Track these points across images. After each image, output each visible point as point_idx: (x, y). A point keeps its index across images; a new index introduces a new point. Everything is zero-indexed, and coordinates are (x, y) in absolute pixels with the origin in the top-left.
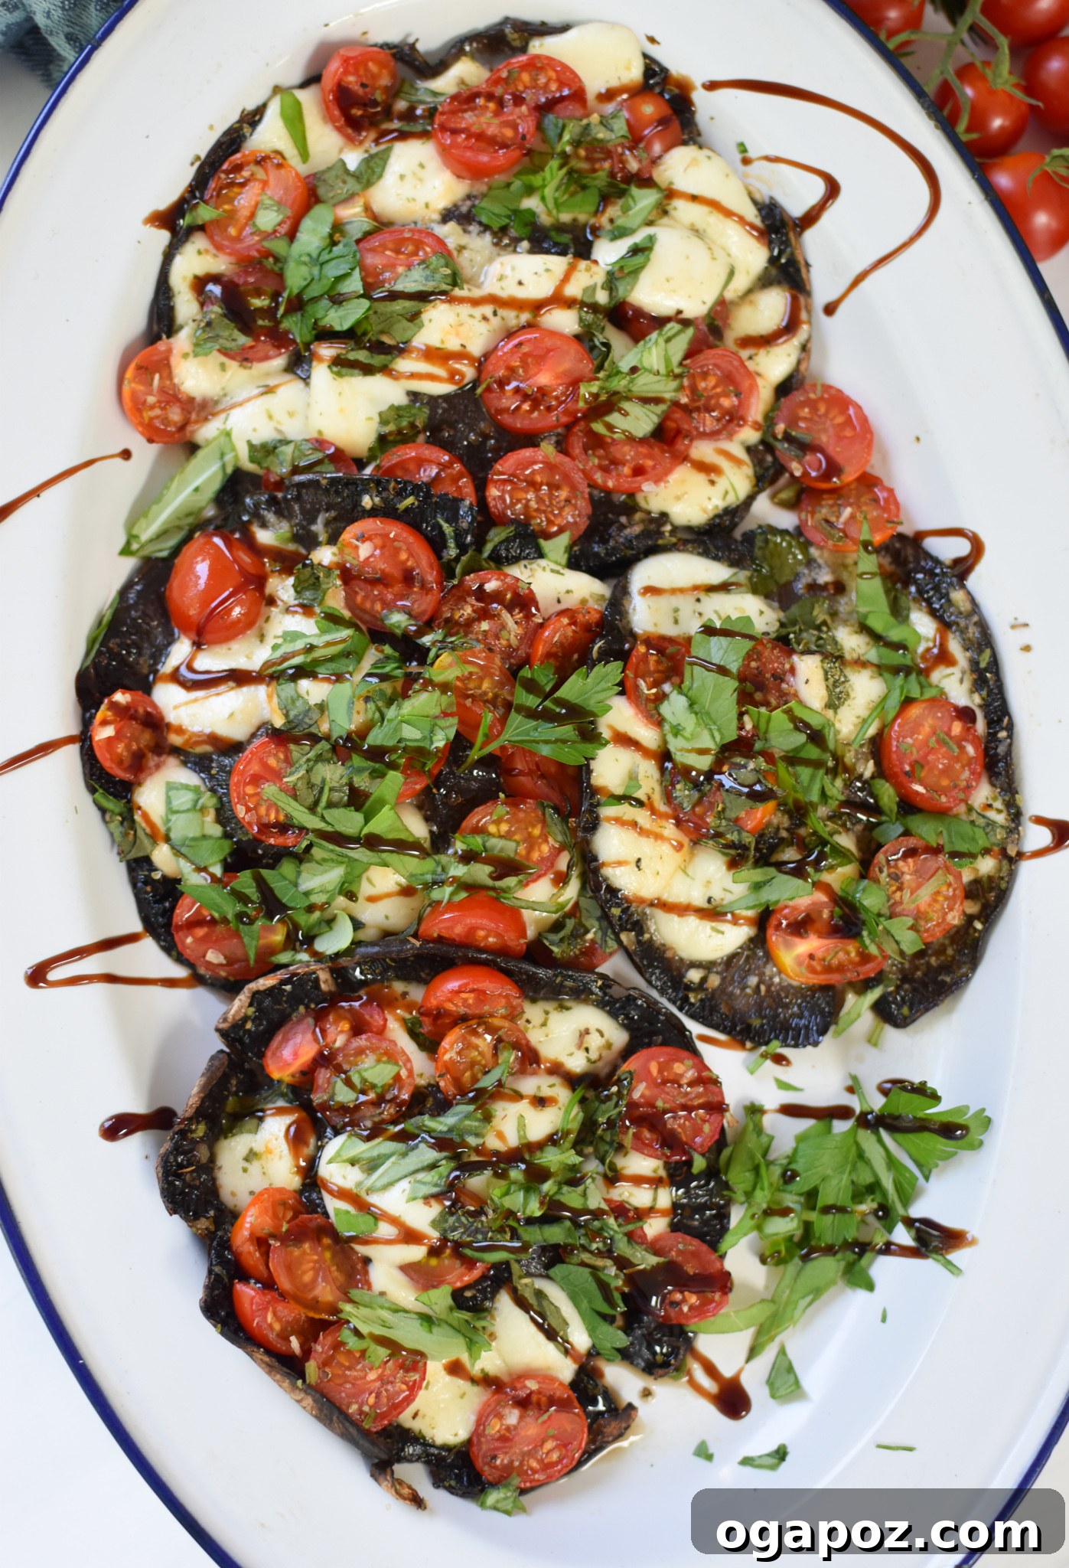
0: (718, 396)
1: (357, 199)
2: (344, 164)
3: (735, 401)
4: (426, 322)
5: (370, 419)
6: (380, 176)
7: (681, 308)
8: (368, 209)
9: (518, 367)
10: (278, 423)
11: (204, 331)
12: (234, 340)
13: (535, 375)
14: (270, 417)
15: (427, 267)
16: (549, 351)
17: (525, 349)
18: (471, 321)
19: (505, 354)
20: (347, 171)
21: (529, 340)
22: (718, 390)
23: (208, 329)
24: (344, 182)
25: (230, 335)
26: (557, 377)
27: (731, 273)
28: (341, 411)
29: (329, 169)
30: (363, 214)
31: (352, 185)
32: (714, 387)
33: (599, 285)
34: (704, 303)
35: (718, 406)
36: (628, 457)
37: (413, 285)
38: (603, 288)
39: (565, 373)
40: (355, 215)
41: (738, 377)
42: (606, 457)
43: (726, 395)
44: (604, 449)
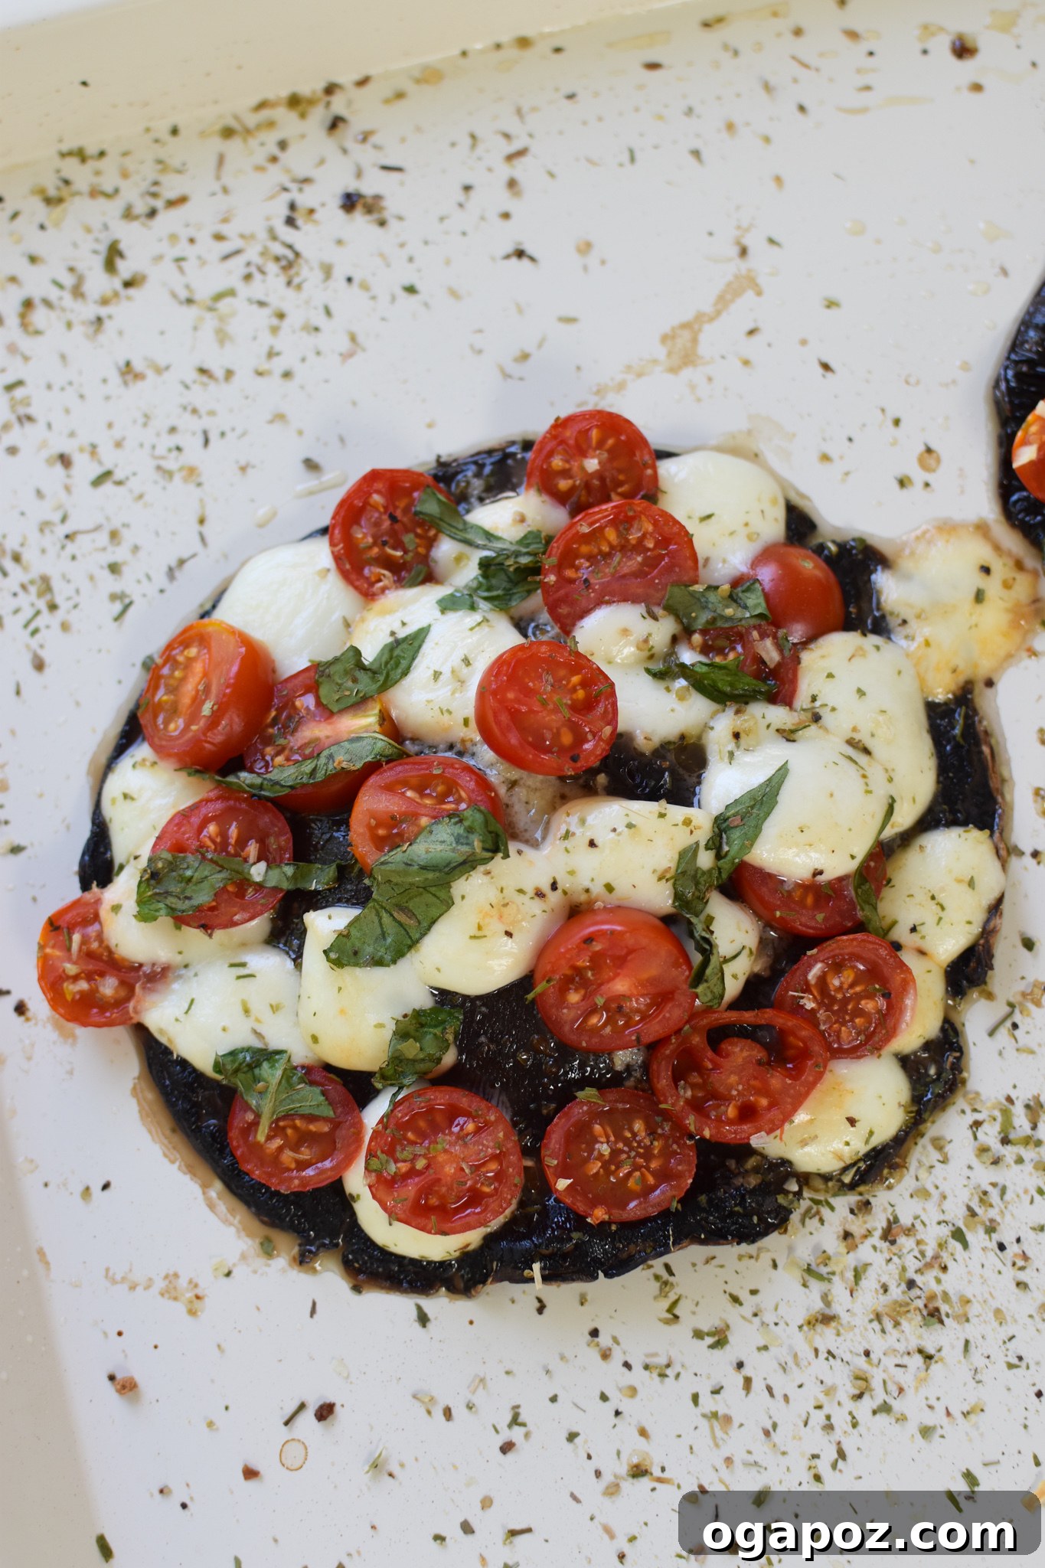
0: (859, 997)
1: (370, 704)
2: (357, 653)
3: (881, 1003)
4: (457, 899)
5: (380, 1026)
6: (406, 673)
7: (820, 867)
8: (385, 718)
9: (586, 968)
10: (258, 1020)
11: (148, 885)
12: (189, 898)
13: (611, 980)
14: (247, 1011)
15: (461, 821)
16: (631, 952)
17: (597, 947)
18: (521, 898)
19: (568, 950)
20: (360, 666)
21: (603, 933)
22: (858, 989)
23: (153, 882)
24: (355, 681)
25: (183, 891)
26: (642, 984)
27: (890, 811)
28: (342, 1012)
29: (336, 660)
30: (377, 728)
31: (365, 685)
32: (852, 986)
33: (702, 844)
34: (853, 857)
35: (859, 1012)
36: (734, 1093)
37: (439, 847)
38: (707, 848)
39: (652, 981)
40: (366, 729)
41: (886, 971)
42: (702, 1086)
43: (870, 996)
44: (701, 1075)
